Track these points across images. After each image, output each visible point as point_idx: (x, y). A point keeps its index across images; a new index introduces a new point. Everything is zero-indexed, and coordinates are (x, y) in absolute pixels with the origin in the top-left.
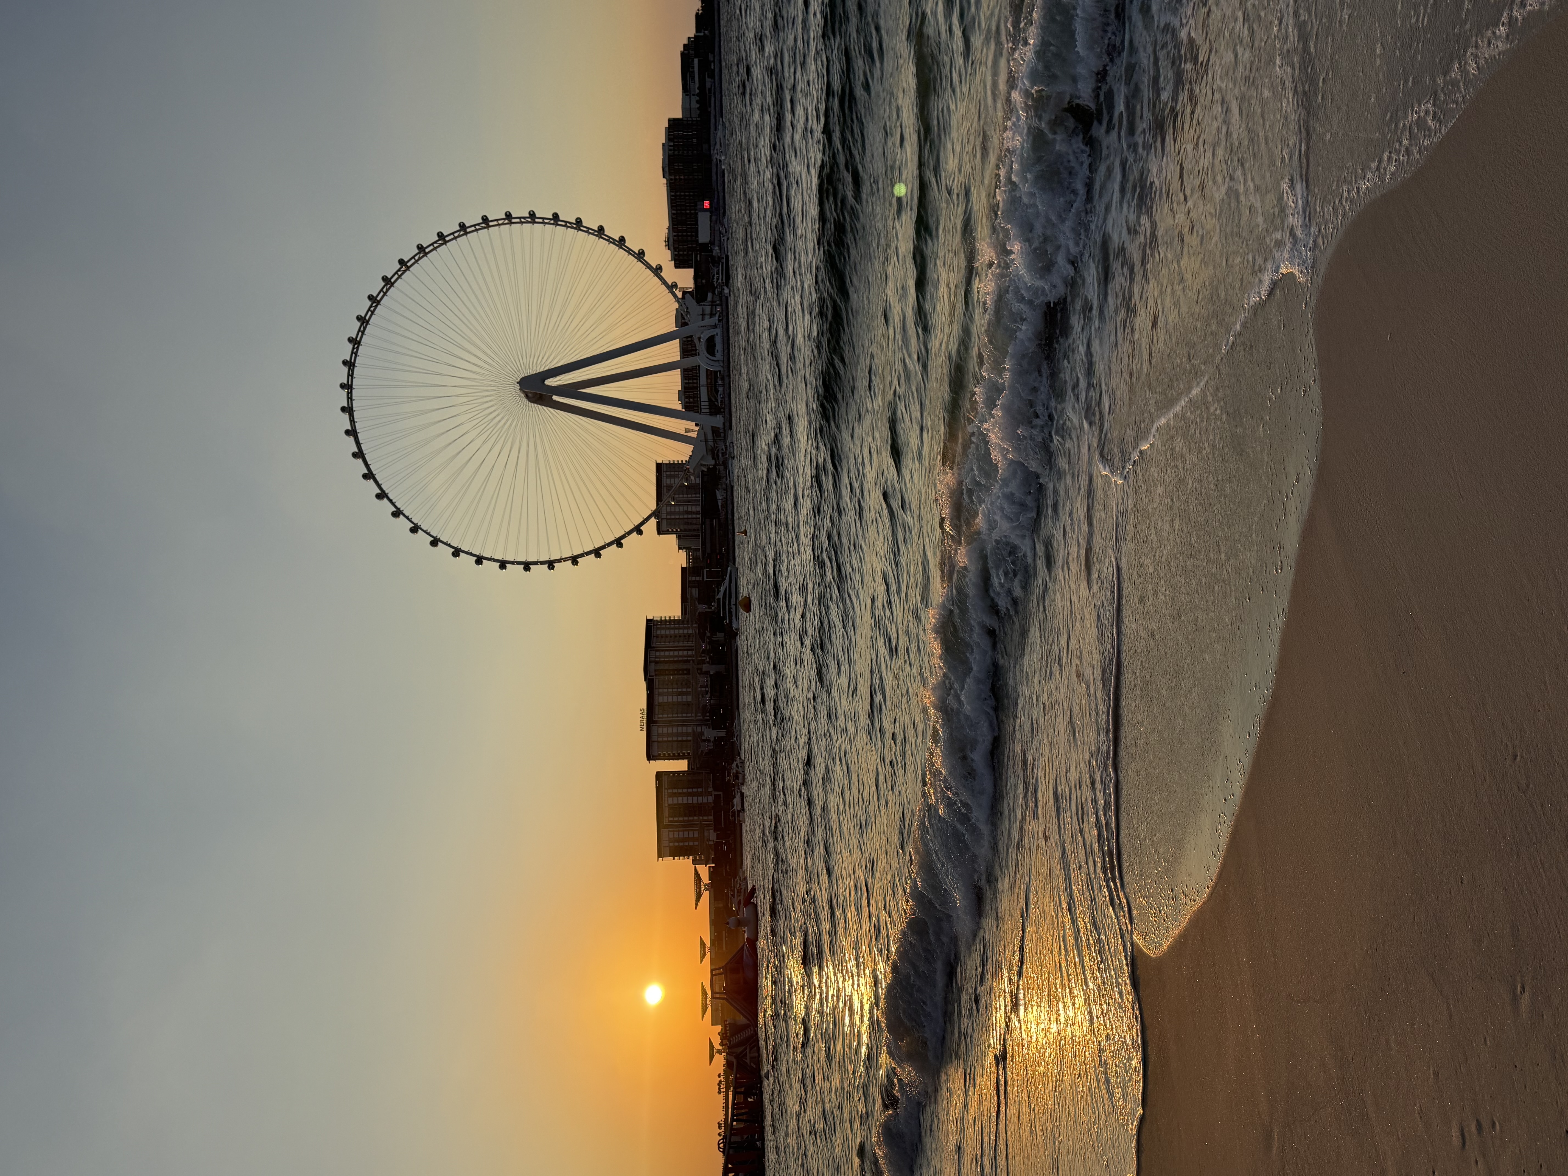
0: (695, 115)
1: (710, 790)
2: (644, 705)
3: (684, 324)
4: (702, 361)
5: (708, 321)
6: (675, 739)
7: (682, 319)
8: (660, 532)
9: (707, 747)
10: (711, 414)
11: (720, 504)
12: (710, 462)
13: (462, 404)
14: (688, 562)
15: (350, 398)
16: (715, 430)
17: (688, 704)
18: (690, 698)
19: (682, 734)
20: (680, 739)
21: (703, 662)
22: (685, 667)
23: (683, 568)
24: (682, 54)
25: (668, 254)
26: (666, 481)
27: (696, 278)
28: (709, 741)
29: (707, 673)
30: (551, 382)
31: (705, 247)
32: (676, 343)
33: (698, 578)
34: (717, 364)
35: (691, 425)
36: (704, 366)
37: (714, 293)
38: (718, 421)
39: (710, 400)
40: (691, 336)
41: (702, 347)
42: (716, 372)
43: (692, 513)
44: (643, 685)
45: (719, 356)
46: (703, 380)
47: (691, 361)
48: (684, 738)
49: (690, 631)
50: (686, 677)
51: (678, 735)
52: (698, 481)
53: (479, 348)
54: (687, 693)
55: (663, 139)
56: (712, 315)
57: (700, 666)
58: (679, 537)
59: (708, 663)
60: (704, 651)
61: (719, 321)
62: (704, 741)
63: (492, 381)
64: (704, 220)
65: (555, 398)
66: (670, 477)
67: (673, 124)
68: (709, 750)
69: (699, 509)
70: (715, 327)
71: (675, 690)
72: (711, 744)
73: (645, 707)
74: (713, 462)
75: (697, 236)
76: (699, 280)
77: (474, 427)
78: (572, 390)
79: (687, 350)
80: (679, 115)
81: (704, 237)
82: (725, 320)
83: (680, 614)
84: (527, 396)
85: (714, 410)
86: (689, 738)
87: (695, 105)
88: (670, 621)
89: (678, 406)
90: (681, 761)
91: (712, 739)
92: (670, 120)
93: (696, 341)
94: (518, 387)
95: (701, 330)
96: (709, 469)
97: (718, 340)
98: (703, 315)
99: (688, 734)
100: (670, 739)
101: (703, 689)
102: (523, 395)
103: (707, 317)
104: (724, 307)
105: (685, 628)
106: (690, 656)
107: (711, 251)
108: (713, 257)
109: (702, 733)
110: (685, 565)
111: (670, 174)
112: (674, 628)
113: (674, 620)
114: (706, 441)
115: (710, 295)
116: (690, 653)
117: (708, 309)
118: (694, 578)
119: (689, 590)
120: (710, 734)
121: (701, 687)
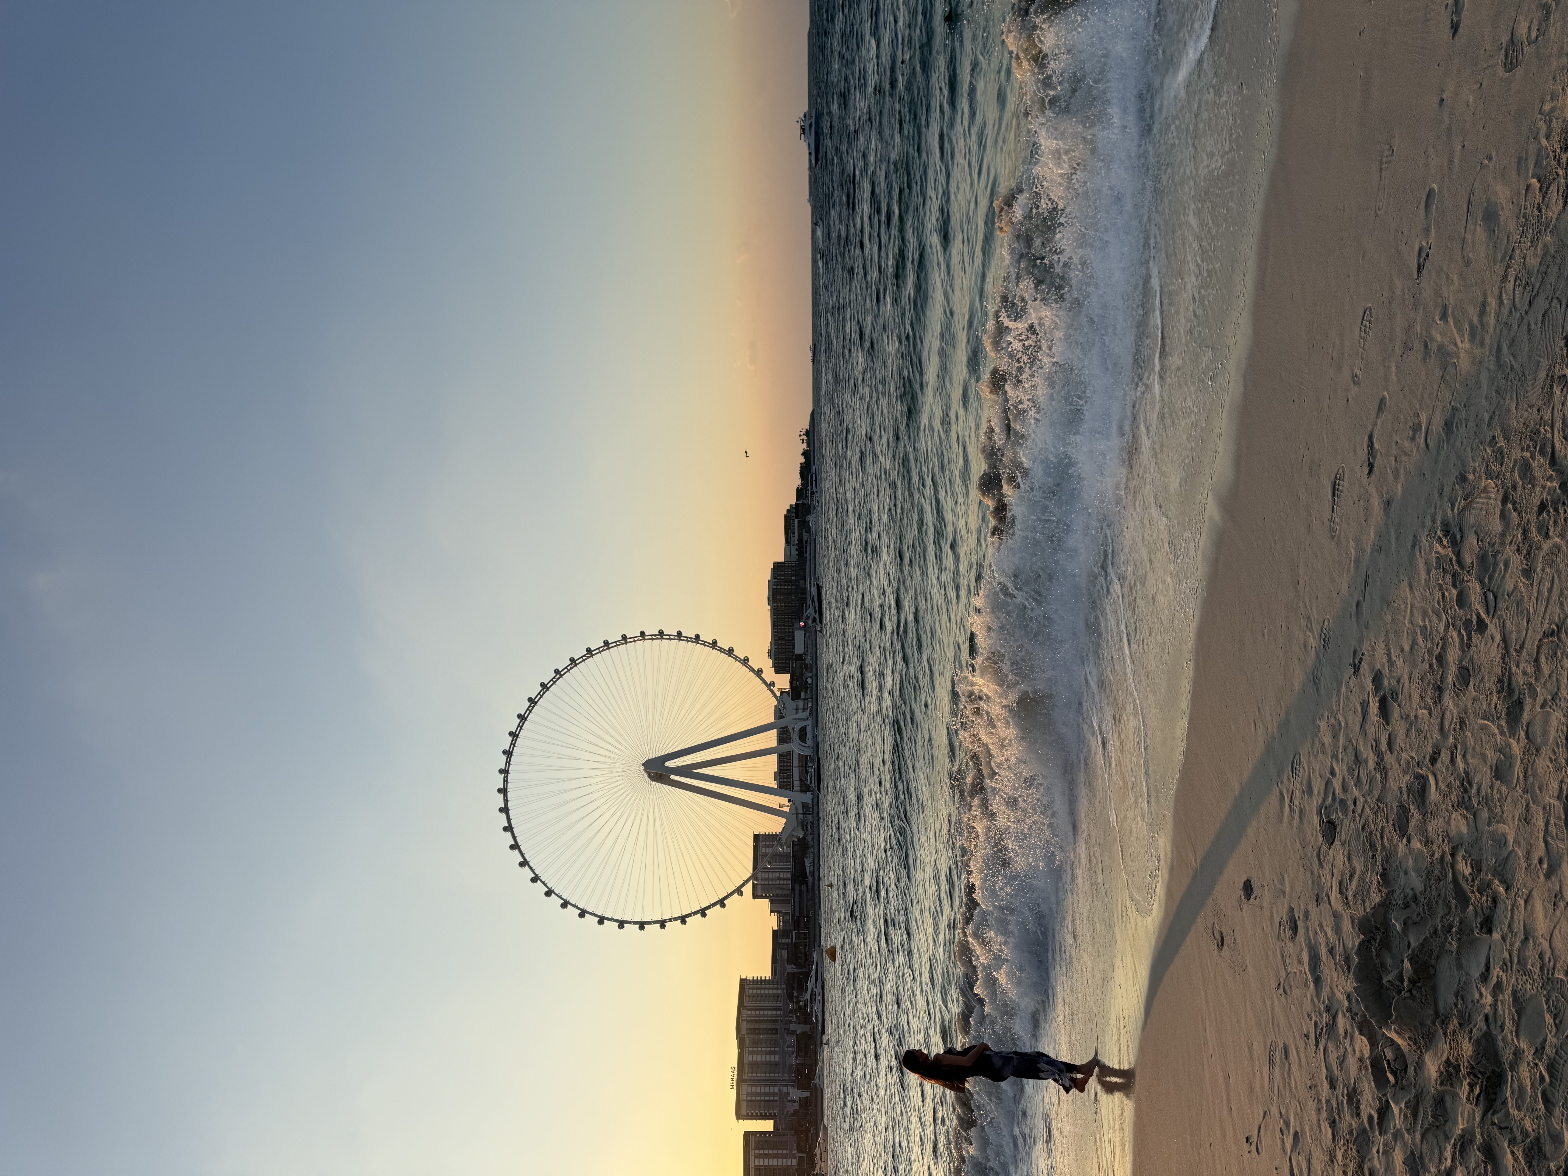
0: (795, 559)
1: (794, 1152)
2: (735, 1064)
3: (782, 717)
4: (796, 747)
5: (801, 715)
6: (762, 1098)
7: (779, 713)
8: (755, 896)
9: (792, 1107)
10: (802, 791)
11: (808, 871)
12: (801, 833)
13: (597, 783)
14: (779, 926)
15: (506, 781)
16: (805, 806)
17: (776, 1064)
18: (777, 1058)
19: (769, 1094)
20: (767, 1098)
21: (791, 1022)
22: (773, 1027)
23: (774, 931)
24: (786, 517)
25: (770, 662)
26: (762, 850)
27: (791, 682)
28: (794, 1101)
29: (794, 1032)
30: (671, 764)
31: (800, 657)
32: (773, 733)
33: (787, 941)
34: (807, 749)
35: (784, 801)
36: (797, 751)
37: (806, 692)
38: (808, 798)
39: (801, 780)
40: (787, 727)
41: (795, 736)
42: (806, 756)
43: (783, 879)
44: (735, 1043)
45: (809, 742)
46: (796, 763)
47: (786, 747)
48: (772, 1098)
49: (779, 992)
50: (774, 1036)
51: (765, 1094)
52: (790, 850)
53: (613, 737)
54: (774, 1053)
55: (769, 577)
56: (804, 710)
57: (787, 1026)
58: (771, 902)
59: (795, 1022)
60: (791, 1011)
61: (810, 714)
62: (790, 1101)
63: (623, 764)
64: (799, 636)
65: (673, 777)
66: (766, 846)
67: (777, 566)
68: (795, 1111)
69: (789, 876)
70: (807, 719)
71: (764, 1049)
72: (796, 1104)
73: (736, 1065)
74: (803, 833)
75: (793, 648)
76: (794, 682)
77: (605, 803)
78: (685, 771)
79: (783, 737)
80: (782, 560)
81: (799, 649)
82: (815, 713)
83: (770, 975)
84: (650, 776)
85: (805, 788)
86: (776, 1098)
87: (795, 553)
88: (761, 981)
89: (774, 784)
90: (767, 1121)
91: (797, 1099)
92: (774, 563)
93: (791, 731)
94: (643, 768)
95: (796, 720)
96: (799, 839)
97: (809, 730)
98: (797, 709)
99: (774, 1094)
100: (758, 1098)
101: (790, 1049)
102: (645, 775)
103: (800, 711)
104: (814, 703)
105: (775, 988)
106: (777, 1016)
107: (805, 660)
108: (806, 665)
109: (788, 1094)
110: (776, 928)
111: (774, 602)
112: (765, 988)
113: (765, 980)
114: (797, 814)
115: (803, 694)
116: (778, 1013)
117: (801, 705)
118: (783, 941)
119: (779, 951)
120: (796, 1094)
121: (788, 1047)
